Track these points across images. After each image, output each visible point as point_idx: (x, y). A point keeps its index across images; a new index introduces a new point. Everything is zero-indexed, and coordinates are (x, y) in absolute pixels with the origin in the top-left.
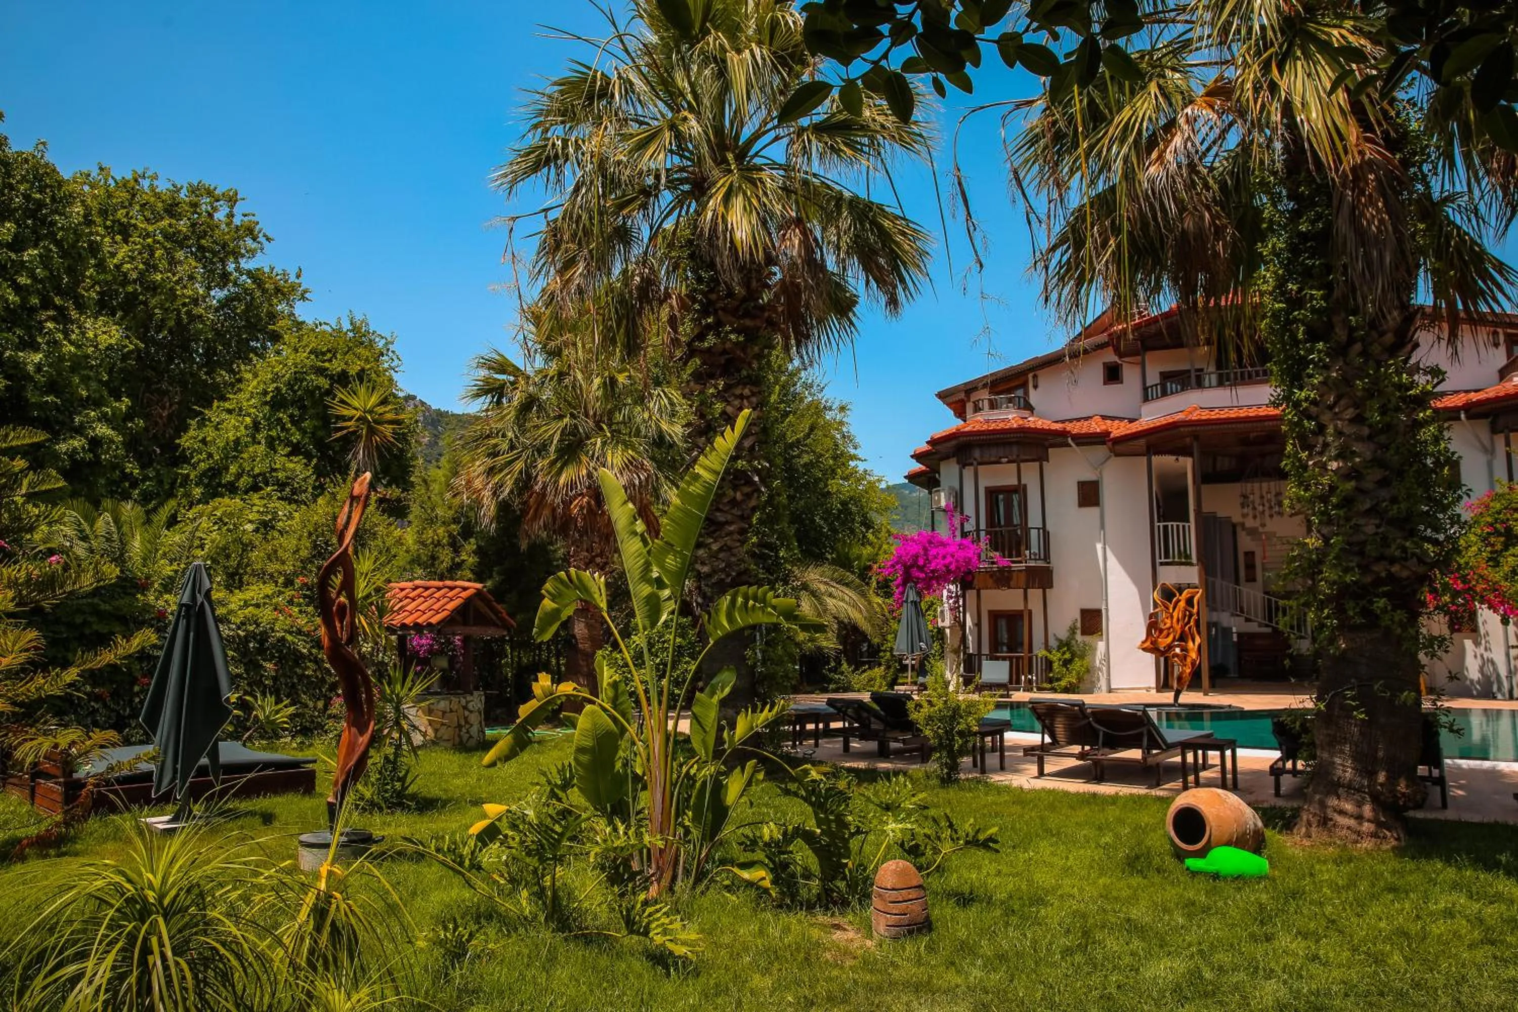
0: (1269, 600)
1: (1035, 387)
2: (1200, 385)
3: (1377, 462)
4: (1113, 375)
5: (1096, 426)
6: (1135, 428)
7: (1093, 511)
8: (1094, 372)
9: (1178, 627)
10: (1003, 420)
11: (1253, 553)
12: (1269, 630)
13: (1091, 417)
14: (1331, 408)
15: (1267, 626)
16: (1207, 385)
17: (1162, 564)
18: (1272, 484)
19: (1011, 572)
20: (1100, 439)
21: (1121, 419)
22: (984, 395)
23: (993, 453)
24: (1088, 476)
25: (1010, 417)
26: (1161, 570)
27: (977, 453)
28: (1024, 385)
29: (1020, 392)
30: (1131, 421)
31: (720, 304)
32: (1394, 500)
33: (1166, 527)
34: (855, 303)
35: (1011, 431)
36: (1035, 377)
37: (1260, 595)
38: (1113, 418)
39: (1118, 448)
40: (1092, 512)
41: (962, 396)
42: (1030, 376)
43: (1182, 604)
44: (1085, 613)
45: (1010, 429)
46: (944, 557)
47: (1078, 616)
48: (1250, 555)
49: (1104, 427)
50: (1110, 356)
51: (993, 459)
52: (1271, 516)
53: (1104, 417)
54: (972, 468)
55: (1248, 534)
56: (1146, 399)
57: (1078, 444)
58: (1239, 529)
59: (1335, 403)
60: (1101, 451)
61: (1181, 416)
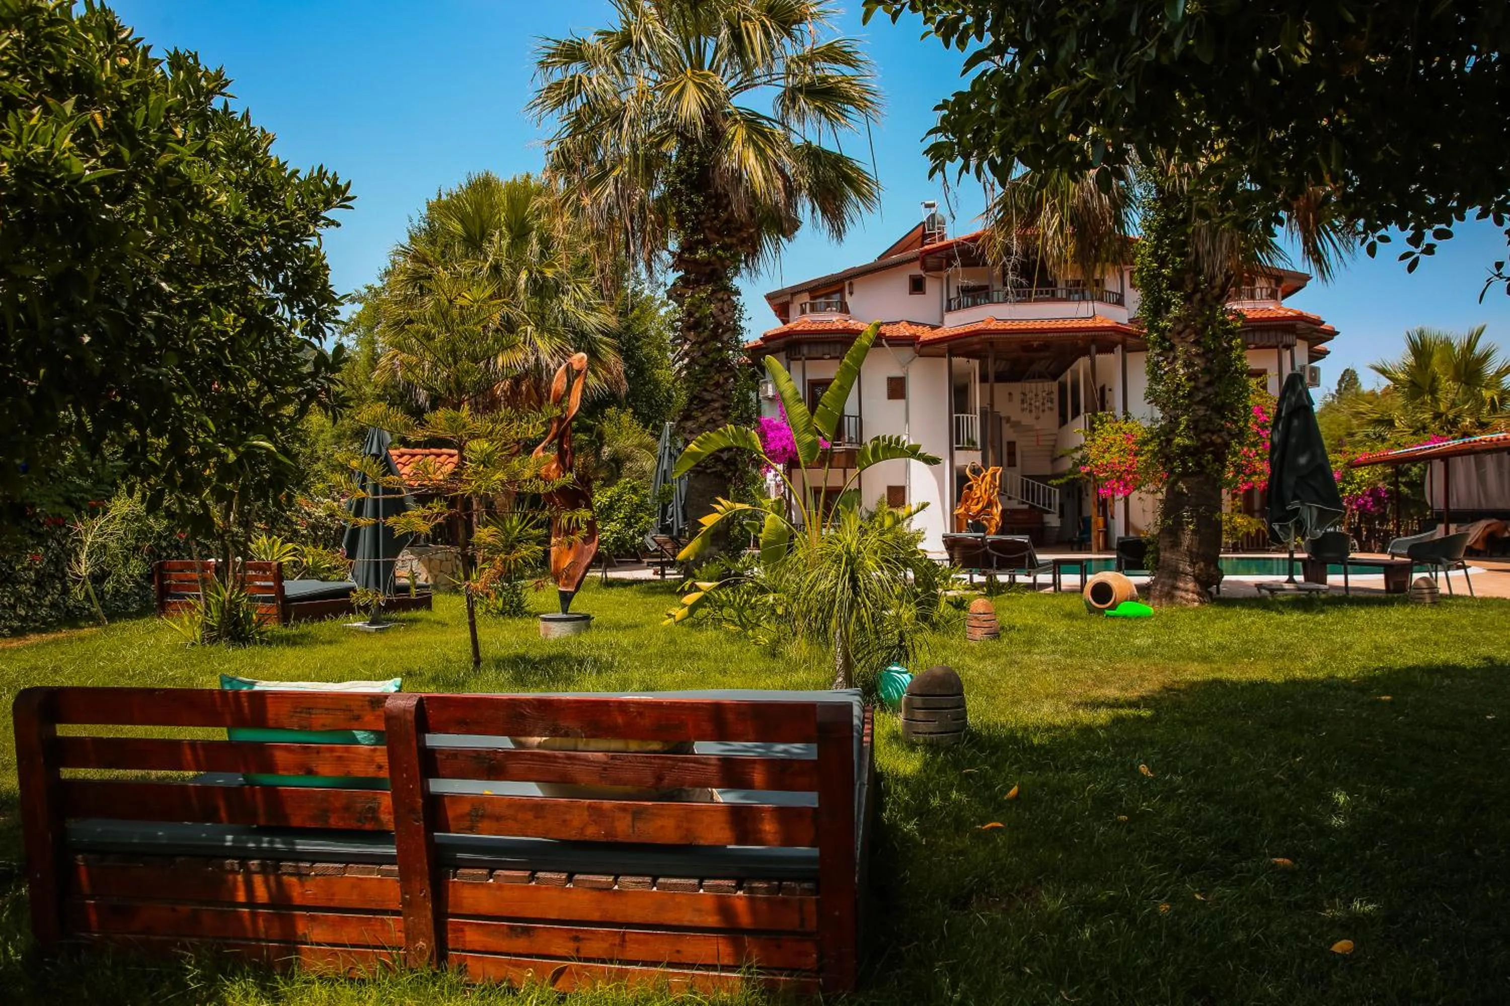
0: (1028, 482)
1: (851, 293)
2: (989, 300)
3: (1206, 371)
4: (917, 286)
5: (904, 331)
6: (939, 334)
7: (901, 403)
8: (901, 282)
9: (985, 497)
10: (828, 322)
11: (1014, 443)
12: (1026, 507)
13: (898, 323)
14: (1179, 333)
15: (1023, 503)
16: (995, 300)
17: (957, 449)
18: (1046, 384)
19: (833, 453)
20: (910, 341)
21: (924, 325)
22: (805, 298)
23: (818, 351)
24: (897, 373)
25: (834, 319)
26: (957, 453)
27: (805, 350)
28: (841, 291)
29: (836, 298)
30: (934, 328)
31: (708, 224)
32: (1217, 394)
33: (958, 419)
34: (796, 228)
35: (837, 331)
36: (851, 284)
37: (1020, 477)
38: (917, 324)
39: (926, 350)
40: (898, 405)
41: (788, 298)
42: (847, 283)
43: (988, 478)
44: (890, 489)
45: (837, 330)
46: (781, 440)
47: (885, 492)
48: (1012, 445)
49: (912, 332)
50: (916, 270)
51: (819, 355)
52: (1043, 411)
53: (910, 323)
54: (800, 362)
55: (1012, 427)
56: (949, 310)
57: (890, 345)
58: (1004, 422)
59: (1183, 331)
60: (908, 352)
61: (981, 326)
